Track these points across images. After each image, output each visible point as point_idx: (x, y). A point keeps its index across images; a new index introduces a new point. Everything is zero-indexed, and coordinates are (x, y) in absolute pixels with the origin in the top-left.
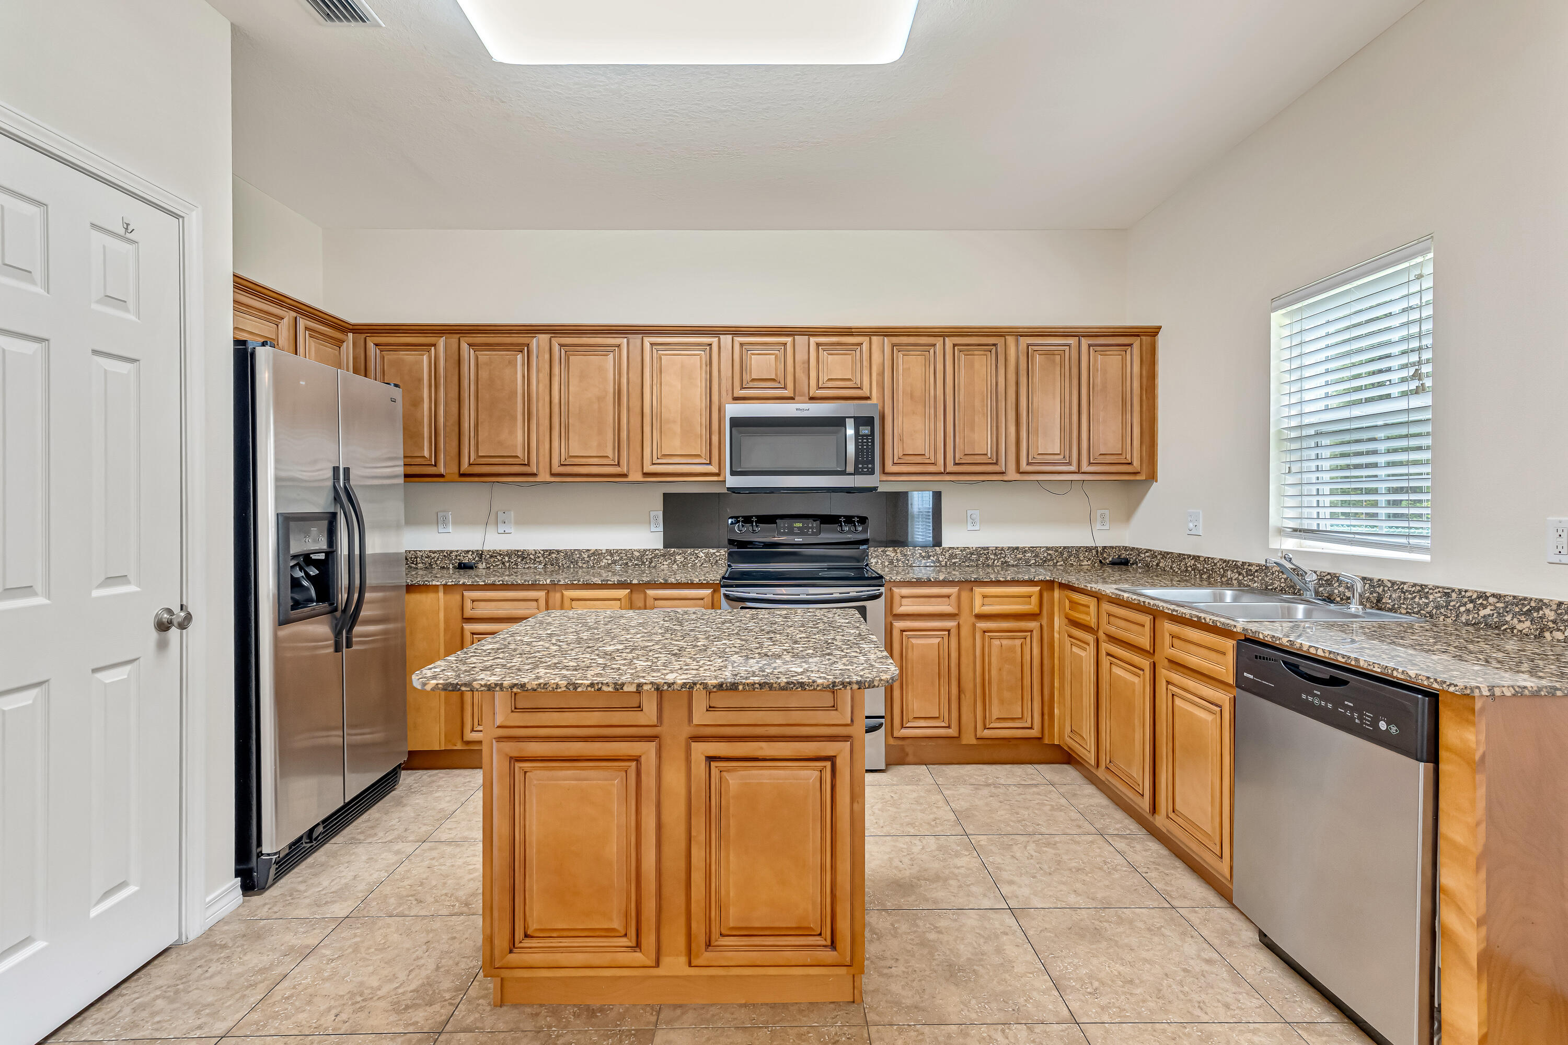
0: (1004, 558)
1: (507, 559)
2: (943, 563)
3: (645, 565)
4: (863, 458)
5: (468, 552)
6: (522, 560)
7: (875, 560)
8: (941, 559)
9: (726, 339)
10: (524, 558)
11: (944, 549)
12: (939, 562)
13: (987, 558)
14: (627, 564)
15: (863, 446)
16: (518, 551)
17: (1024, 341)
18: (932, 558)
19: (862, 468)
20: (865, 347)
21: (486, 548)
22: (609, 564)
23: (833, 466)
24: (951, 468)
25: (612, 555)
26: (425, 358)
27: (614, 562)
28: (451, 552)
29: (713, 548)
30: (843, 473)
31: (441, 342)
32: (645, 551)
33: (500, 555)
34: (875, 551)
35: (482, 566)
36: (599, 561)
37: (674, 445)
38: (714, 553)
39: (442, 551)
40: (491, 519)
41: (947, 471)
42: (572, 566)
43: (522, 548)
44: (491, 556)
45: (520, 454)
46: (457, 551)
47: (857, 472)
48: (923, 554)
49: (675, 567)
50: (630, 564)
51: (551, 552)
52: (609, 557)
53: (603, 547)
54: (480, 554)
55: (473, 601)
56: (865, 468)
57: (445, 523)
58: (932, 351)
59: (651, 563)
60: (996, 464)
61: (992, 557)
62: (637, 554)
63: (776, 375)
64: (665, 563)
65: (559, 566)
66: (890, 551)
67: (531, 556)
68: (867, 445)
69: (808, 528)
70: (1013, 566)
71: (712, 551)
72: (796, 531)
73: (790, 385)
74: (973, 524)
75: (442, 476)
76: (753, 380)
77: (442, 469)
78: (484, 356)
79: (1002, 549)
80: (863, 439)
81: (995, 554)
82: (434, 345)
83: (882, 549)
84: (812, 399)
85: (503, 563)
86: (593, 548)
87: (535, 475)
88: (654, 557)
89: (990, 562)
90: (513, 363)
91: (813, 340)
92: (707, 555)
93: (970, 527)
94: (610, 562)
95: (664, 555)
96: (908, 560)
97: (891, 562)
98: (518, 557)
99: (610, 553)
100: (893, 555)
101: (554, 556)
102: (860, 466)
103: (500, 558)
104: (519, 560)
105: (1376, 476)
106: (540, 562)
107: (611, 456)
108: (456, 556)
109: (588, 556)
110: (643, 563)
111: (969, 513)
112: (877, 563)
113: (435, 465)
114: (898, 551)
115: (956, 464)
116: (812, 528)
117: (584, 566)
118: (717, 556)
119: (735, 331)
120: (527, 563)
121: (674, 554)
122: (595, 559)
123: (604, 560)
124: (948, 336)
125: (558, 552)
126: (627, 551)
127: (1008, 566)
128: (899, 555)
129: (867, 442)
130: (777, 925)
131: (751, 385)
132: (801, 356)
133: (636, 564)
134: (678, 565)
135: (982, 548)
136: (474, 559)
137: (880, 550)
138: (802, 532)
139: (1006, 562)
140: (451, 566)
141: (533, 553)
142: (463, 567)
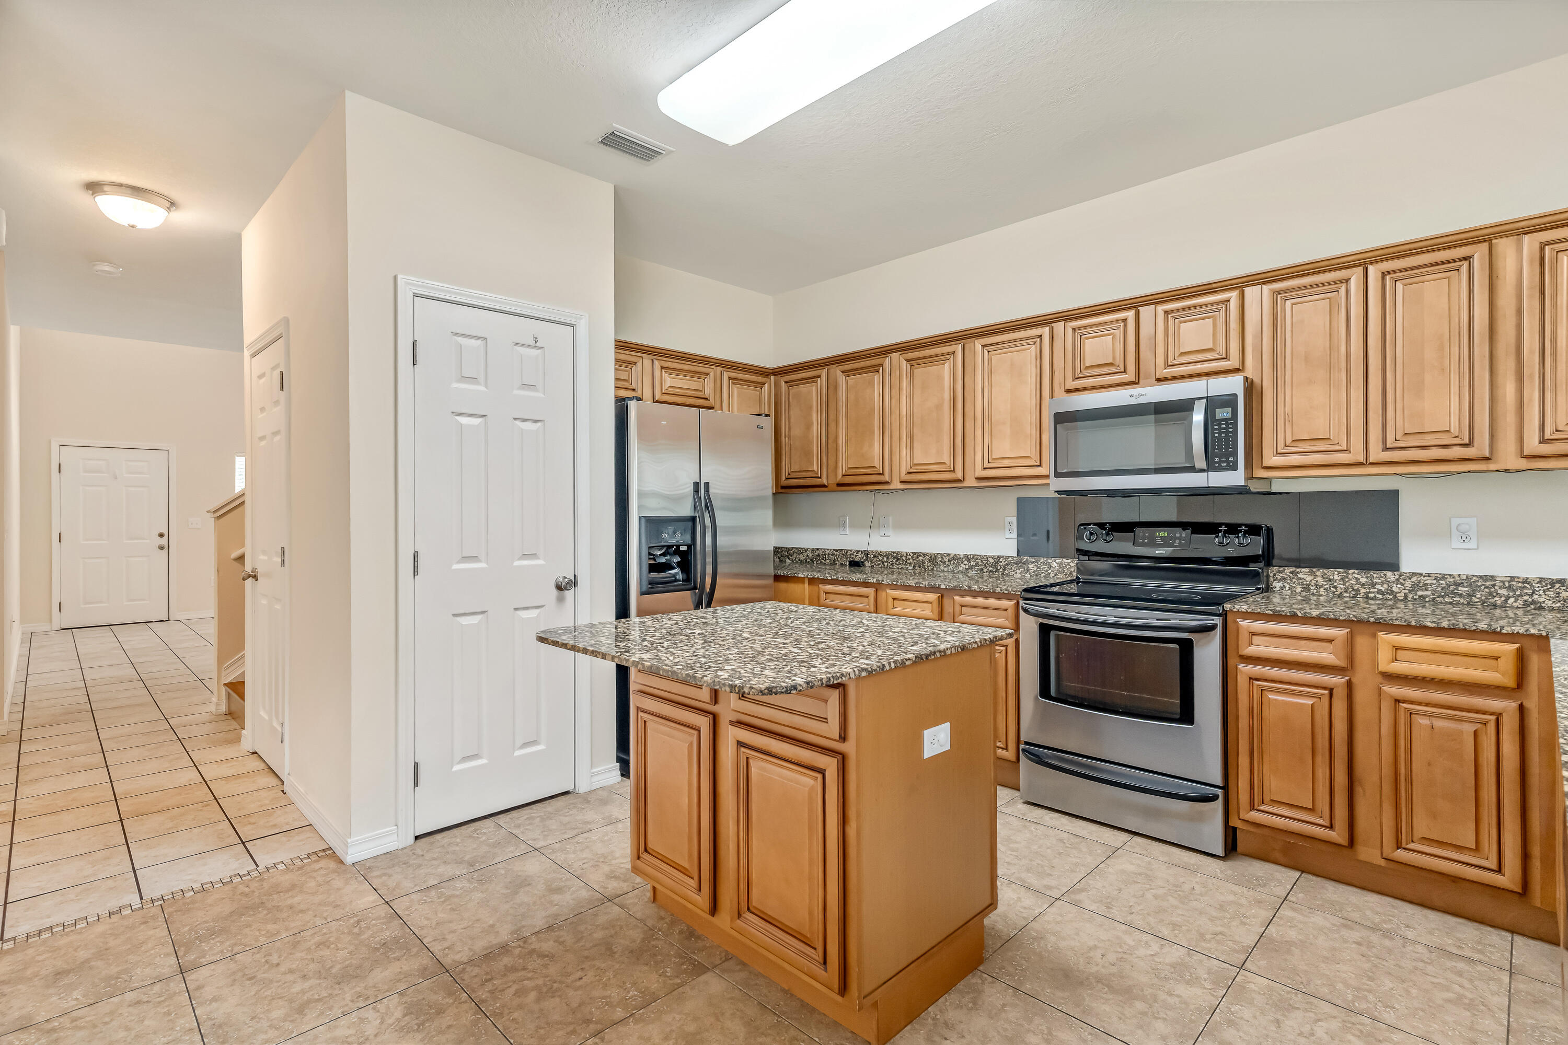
0: (1531, 595)
1: (885, 559)
2: (1401, 596)
3: (999, 572)
4: (1220, 448)
5: (858, 551)
6: (897, 561)
7: (1281, 584)
8: (1395, 589)
9: (1059, 327)
10: (898, 559)
11: (1401, 575)
12: (1392, 593)
13: (1490, 594)
14: (982, 570)
15: (1220, 433)
16: (894, 553)
18: (1378, 587)
19: (1220, 462)
20: (1234, 305)
21: (871, 549)
22: (967, 569)
23: (1181, 462)
24: (1376, 454)
25: (969, 561)
26: (814, 388)
27: (971, 567)
28: (848, 551)
29: (1067, 558)
30: (1192, 469)
31: (824, 373)
32: (999, 557)
33: (881, 555)
34: (1280, 572)
35: (868, 564)
36: (958, 565)
37: (1004, 448)
38: (1068, 563)
39: (842, 550)
40: (872, 525)
41: (1371, 459)
42: (935, 569)
43: (896, 551)
44: (875, 556)
45: (876, 465)
46: (851, 551)
47: (1211, 467)
48: (1363, 580)
49: (1028, 576)
50: (985, 570)
51: (918, 555)
52: (966, 562)
53: (961, 552)
54: (866, 554)
55: (826, 593)
56: (1224, 462)
57: (844, 526)
58: (1343, 290)
59: (1004, 570)
60: (1470, 444)
61: (1504, 592)
62: (991, 560)
63: (1114, 358)
64: (1018, 571)
65: (925, 569)
66: (1305, 574)
67: (904, 558)
68: (1227, 433)
69: (1175, 538)
70: (1551, 609)
71: (1065, 561)
72: (1158, 541)
73: (1131, 368)
74: (1464, 537)
75: (824, 486)
76: (1088, 367)
77: (825, 482)
78: (853, 379)
79: (1526, 581)
80: (1220, 425)
81: (1510, 588)
82: (819, 376)
83: (1292, 569)
84: (1160, 380)
85: (883, 563)
86: (953, 552)
87: (887, 483)
88: (1007, 565)
89: (1499, 601)
90: (871, 383)
91: (1161, 308)
92: (1060, 565)
93: (1456, 543)
94: (967, 567)
95: (1017, 563)
96: (1335, 587)
97: (1307, 588)
98: (894, 558)
99: (969, 559)
100: (1309, 578)
101: (921, 558)
102: (1217, 460)
103: (881, 559)
104: (894, 561)
106: (910, 564)
107: (948, 462)
108: (851, 555)
109: (949, 561)
110: (997, 570)
111: (1455, 522)
112: (1283, 588)
113: (820, 478)
114: (1318, 574)
115: (1386, 449)
116: (1180, 538)
117: (946, 569)
118: (1072, 567)
119: (1066, 317)
120: (900, 564)
121: (1026, 563)
122: (954, 563)
123: (962, 565)
124: (1372, 263)
125: (924, 555)
126: (982, 557)
127: (1541, 608)
128: (1320, 580)
129: (1220, 429)
131: (1085, 373)
132: (1146, 330)
133: (991, 571)
134: (1030, 574)
135: (1481, 577)
136: (863, 558)
137: (1288, 570)
138: (1165, 543)
139: (1534, 602)
140: (847, 563)
141: (905, 555)
142: (855, 564)
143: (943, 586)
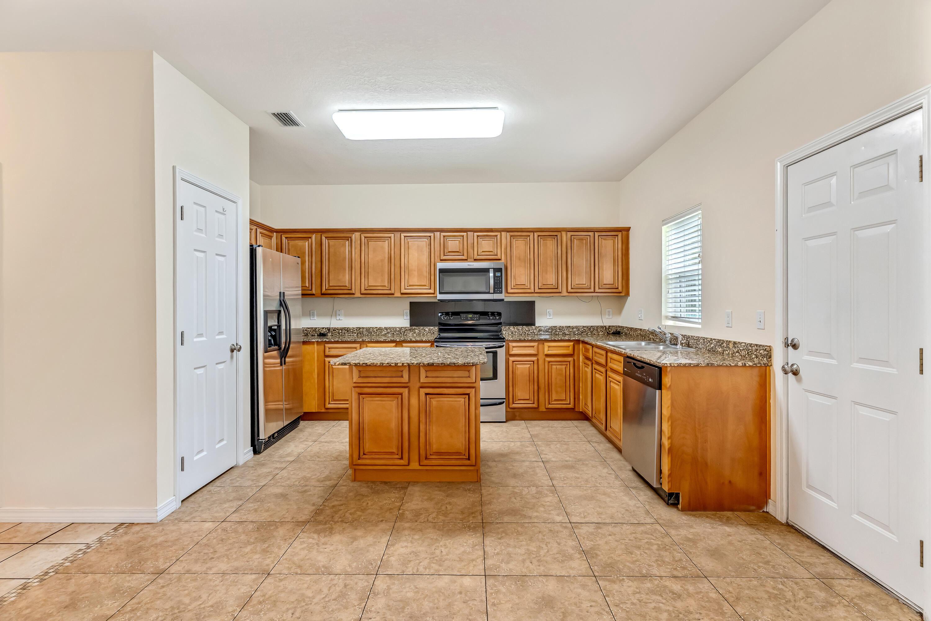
0: (564, 331)
1: (340, 331)
2: (536, 333)
3: (402, 334)
4: (497, 286)
5: (323, 328)
6: (347, 332)
7: (505, 332)
8: (535, 332)
9: (438, 234)
10: (348, 331)
11: (536, 327)
12: (534, 333)
13: (556, 331)
14: (393, 333)
15: (497, 281)
16: (345, 328)
17: (569, 234)
18: (531, 331)
19: (497, 291)
20: (499, 237)
21: (331, 327)
22: (386, 334)
23: (484, 289)
24: (537, 290)
25: (387, 330)
26: (307, 243)
27: (388, 333)
28: (316, 328)
29: (432, 326)
30: (489, 293)
31: (314, 236)
32: (402, 328)
33: (338, 329)
34: (505, 328)
35: (330, 334)
36: (381, 332)
37: (414, 280)
38: (432, 329)
39: (312, 328)
40: (333, 314)
41: (535, 292)
42: (369, 335)
43: (347, 327)
44: (334, 330)
45: (347, 285)
46: (319, 328)
47: (494, 293)
48: (527, 329)
49: (415, 335)
50: (395, 334)
51: (360, 328)
52: (385, 331)
53: (383, 326)
54: (329, 329)
55: (329, 348)
56: (498, 291)
57: (313, 315)
58: (528, 239)
59: (404, 333)
60: (557, 288)
61: (558, 330)
62: (398, 329)
63: (459, 250)
64: (410, 333)
65: (363, 335)
66: (512, 328)
67: (352, 330)
68: (499, 281)
69: (474, 317)
70: (568, 334)
71: (431, 328)
72: (469, 319)
73: (465, 254)
74: (550, 315)
75: (314, 295)
76: (449, 252)
77: (314, 292)
78: (332, 242)
79: (563, 327)
80: (497, 278)
81: (560, 329)
82: (311, 238)
83: (508, 327)
84: (475, 260)
85: (339, 333)
86: (378, 326)
87: (354, 294)
88: (406, 331)
89: (557, 333)
90: (344, 245)
91: (475, 234)
92: (429, 330)
93: (548, 317)
94: (386, 333)
95: (410, 330)
96: (520, 332)
97: (512, 333)
98: (346, 330)
99: (386, 329)
100: (513, 329)
101: (361, 330)
102: (496, 290)
103: (337, 331)
104: (346, 332)
105: (695, 295)
106: (355, 333)
107: (387, 285)
108: (318, 330)
109: (376, 330)
110: (401, 333)
111: (548, 310)
112: (506, 333)
113: (311, 290)
114: (515, 328)
115: (539, 289)
116: (476, 317)
117: (375, 334)
118: (434, 330)
119: (441, 231)
120: (349, 333)
121: (415, 329)
122: (379, 331)
123: (383, 332)
124: (535, 232)
125: (363, 328)
126: (393, 328)
127: (566, 334)
128: (516, 329)
129: (499, 279)
130: (450, 451)
131: (448, 254)
132: (470, 241)
133: (398, 334)
134: (416, 334)
135: (554, 326)
136: (326, 331)
137: (507, 327)
138: (472, 319)
139: (564, 333)
140: (316, 335)
141: (352, 329)
142: (322, 335)
143: (398, 340)
